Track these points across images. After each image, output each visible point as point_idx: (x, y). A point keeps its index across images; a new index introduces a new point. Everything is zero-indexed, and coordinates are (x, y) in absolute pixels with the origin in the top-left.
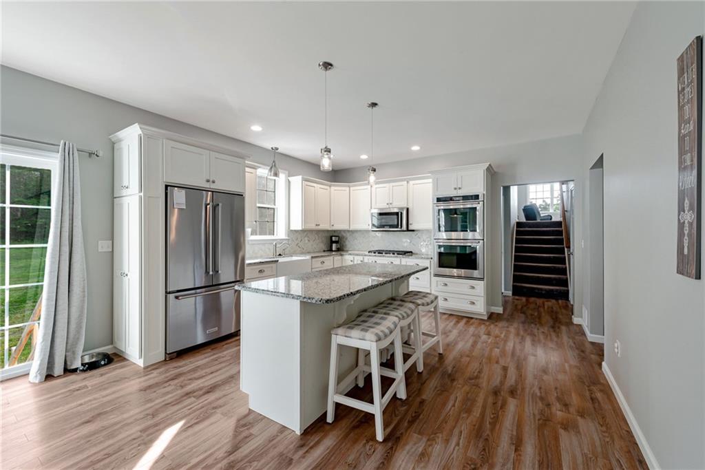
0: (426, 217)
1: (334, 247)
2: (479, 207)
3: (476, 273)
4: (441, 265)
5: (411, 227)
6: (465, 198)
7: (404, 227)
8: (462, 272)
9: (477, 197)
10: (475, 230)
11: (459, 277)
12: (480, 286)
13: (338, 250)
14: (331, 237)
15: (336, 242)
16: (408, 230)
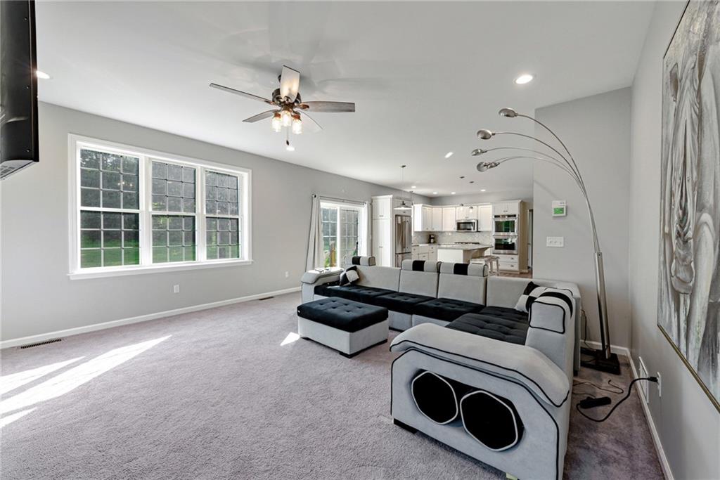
0: (488, 225)
1: (432, 240)
2: (516, 221)
3: (515, 252)
4: (496, 248)
5: (479, 230)
6: (509, 216)
7: (476, 230)
8: (507, 251)
9: (515, 216)
10: (514, 231)
11: (505, 254)
12: (516, 258)
13: (434, 242)
14: (430, 236)
15: (433, 238)
16: (477, 231)
